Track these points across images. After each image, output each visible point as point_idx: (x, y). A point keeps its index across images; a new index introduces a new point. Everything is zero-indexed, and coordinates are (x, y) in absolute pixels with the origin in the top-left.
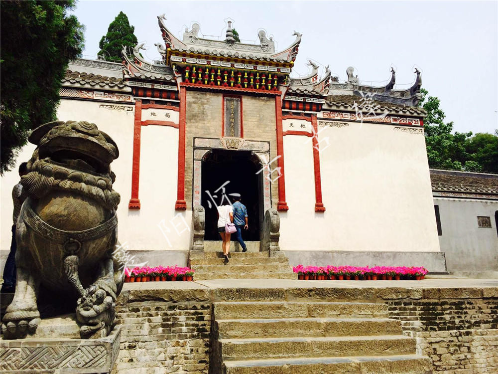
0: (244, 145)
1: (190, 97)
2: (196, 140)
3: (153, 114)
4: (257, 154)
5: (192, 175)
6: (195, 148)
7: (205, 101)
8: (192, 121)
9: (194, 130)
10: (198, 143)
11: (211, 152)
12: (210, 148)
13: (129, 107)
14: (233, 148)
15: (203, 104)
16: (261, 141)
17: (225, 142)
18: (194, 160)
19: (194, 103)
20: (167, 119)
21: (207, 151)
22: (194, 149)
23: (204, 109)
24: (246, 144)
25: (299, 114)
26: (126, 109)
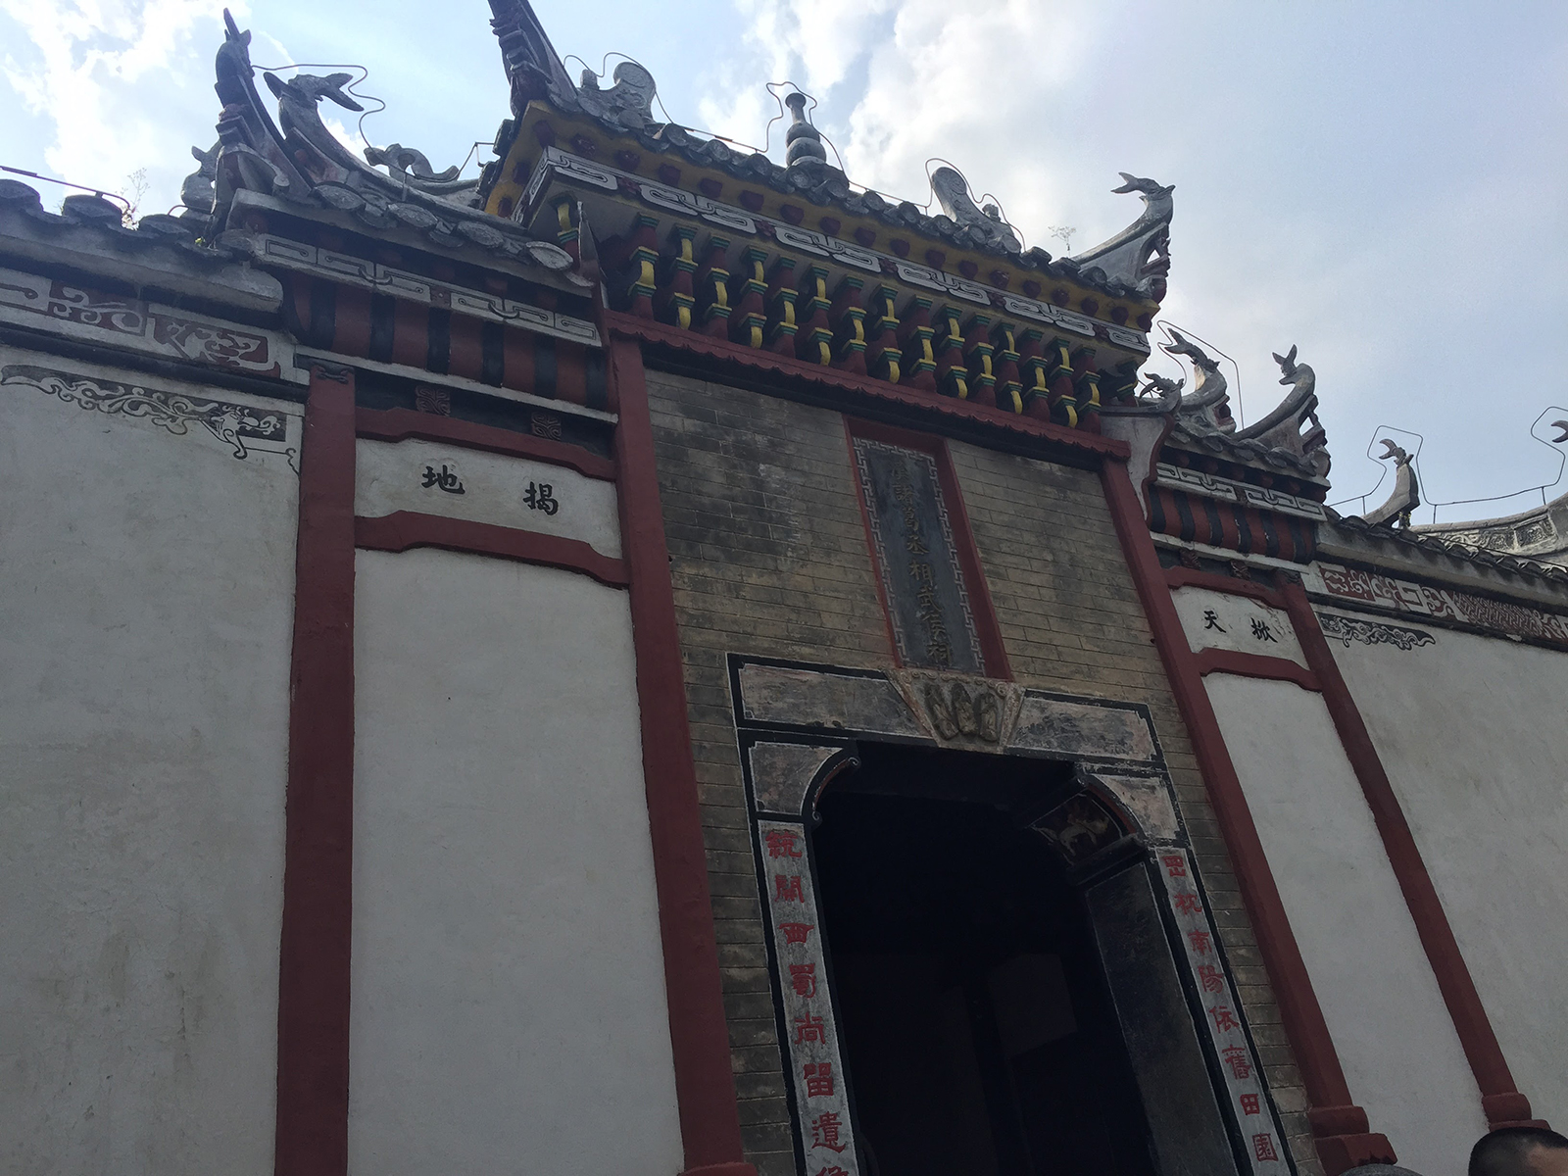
0: (1024, 723)
1: (666, 405)
2: (748, 674)
3: (442, 480)
4: (1108, 781)
5: (759, 932)
6: (753, 731)
8: (706, 549)
9: (725, 607)
10: (758, 692)
11: (855, 761)
12: (838, 730)
13: (255, 413)
14: (971, 736)
15: (748, 454)
16: (1104, 703)
17: (917, 699)
18: (755, 816)
19: (701, 442)
20: (537, 522)
21: (825, 753)
22: (746, 741)
23: (760, 484)
24: (1031, 716)
25: (1229, 566)
26: (231, 422)
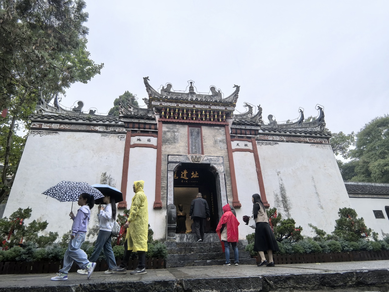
0: (204, 159)
1: (165, 128)
3: (139, 140)
4: (215, 166)
5: (166, 182)
7: (176, 130)
8: (166, 143)
9: (168, 150)
10: (170, 158)
11: (181, 165)
12: (179, 162)
13: (122, 136)
14: (196, 161)
15: (174, 132)
16: (217, 156)
17: (190, 158)
18: (168, 171)
19: (168, 131)
20: (149, 143)
21: (177, 164)
22: (168, 163)
23: (175, 135)
24: (206, 158)
25: (243, 137)
26: (120, 137)
